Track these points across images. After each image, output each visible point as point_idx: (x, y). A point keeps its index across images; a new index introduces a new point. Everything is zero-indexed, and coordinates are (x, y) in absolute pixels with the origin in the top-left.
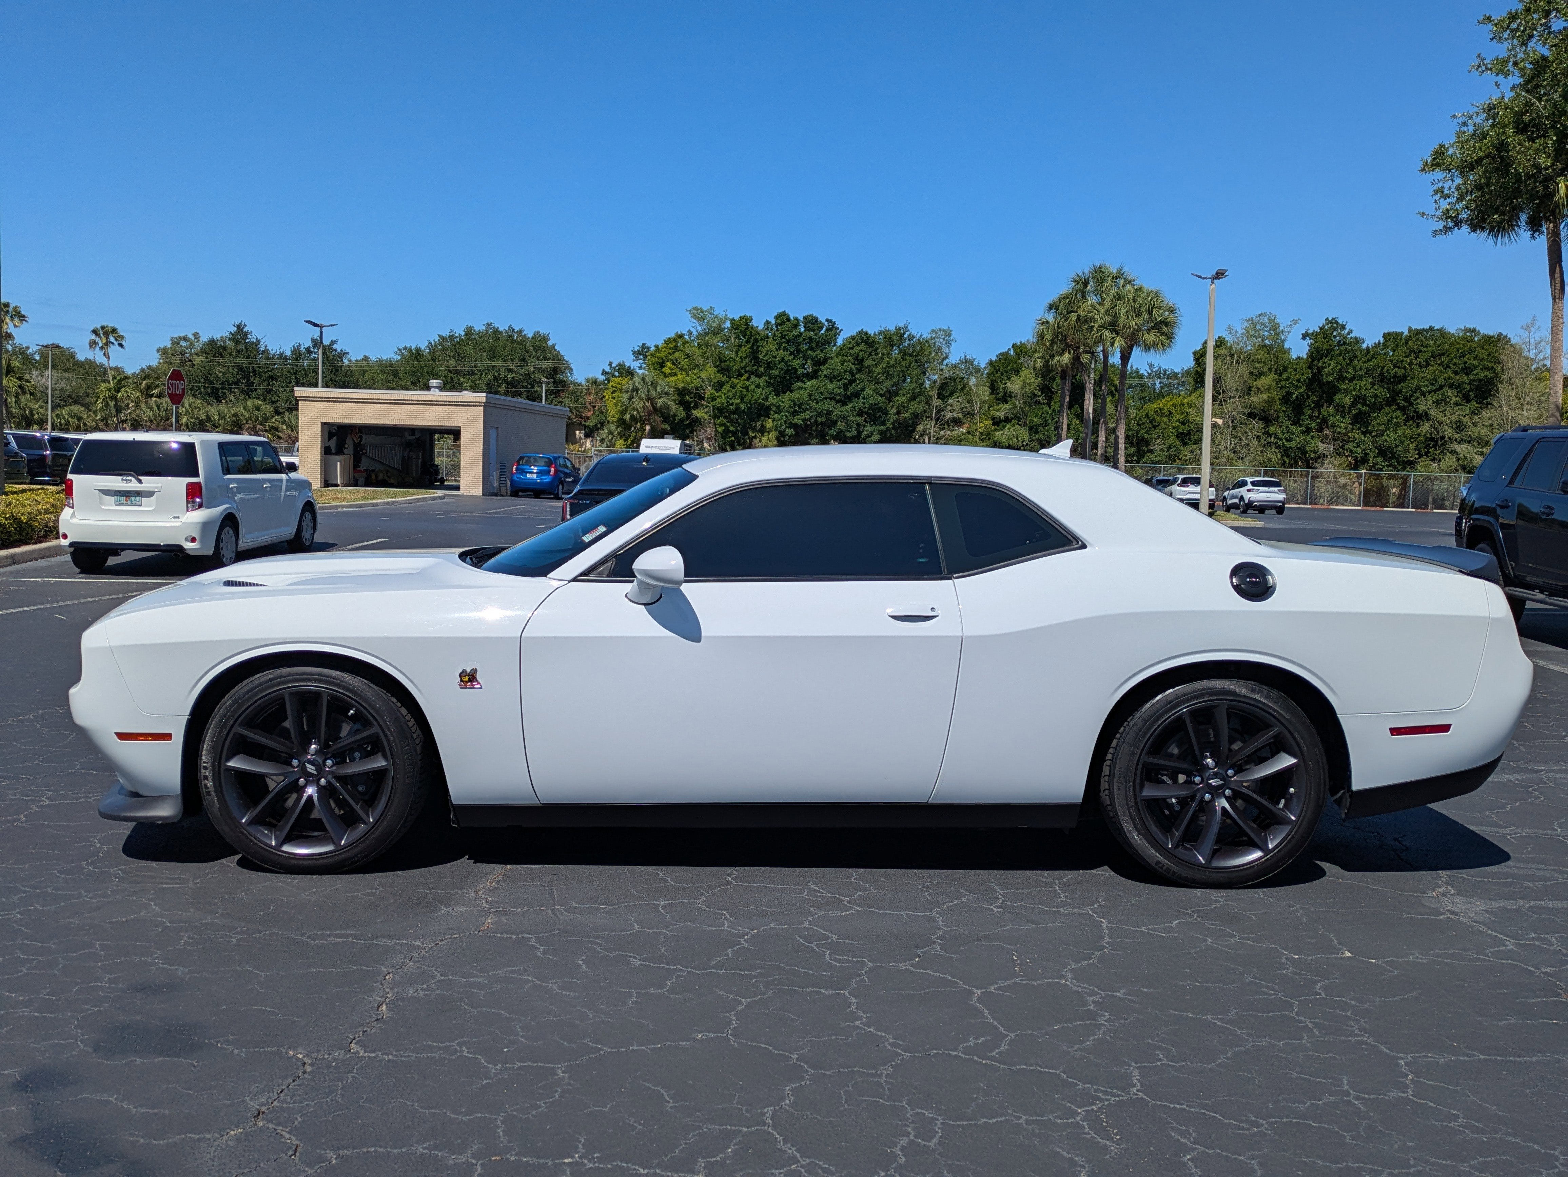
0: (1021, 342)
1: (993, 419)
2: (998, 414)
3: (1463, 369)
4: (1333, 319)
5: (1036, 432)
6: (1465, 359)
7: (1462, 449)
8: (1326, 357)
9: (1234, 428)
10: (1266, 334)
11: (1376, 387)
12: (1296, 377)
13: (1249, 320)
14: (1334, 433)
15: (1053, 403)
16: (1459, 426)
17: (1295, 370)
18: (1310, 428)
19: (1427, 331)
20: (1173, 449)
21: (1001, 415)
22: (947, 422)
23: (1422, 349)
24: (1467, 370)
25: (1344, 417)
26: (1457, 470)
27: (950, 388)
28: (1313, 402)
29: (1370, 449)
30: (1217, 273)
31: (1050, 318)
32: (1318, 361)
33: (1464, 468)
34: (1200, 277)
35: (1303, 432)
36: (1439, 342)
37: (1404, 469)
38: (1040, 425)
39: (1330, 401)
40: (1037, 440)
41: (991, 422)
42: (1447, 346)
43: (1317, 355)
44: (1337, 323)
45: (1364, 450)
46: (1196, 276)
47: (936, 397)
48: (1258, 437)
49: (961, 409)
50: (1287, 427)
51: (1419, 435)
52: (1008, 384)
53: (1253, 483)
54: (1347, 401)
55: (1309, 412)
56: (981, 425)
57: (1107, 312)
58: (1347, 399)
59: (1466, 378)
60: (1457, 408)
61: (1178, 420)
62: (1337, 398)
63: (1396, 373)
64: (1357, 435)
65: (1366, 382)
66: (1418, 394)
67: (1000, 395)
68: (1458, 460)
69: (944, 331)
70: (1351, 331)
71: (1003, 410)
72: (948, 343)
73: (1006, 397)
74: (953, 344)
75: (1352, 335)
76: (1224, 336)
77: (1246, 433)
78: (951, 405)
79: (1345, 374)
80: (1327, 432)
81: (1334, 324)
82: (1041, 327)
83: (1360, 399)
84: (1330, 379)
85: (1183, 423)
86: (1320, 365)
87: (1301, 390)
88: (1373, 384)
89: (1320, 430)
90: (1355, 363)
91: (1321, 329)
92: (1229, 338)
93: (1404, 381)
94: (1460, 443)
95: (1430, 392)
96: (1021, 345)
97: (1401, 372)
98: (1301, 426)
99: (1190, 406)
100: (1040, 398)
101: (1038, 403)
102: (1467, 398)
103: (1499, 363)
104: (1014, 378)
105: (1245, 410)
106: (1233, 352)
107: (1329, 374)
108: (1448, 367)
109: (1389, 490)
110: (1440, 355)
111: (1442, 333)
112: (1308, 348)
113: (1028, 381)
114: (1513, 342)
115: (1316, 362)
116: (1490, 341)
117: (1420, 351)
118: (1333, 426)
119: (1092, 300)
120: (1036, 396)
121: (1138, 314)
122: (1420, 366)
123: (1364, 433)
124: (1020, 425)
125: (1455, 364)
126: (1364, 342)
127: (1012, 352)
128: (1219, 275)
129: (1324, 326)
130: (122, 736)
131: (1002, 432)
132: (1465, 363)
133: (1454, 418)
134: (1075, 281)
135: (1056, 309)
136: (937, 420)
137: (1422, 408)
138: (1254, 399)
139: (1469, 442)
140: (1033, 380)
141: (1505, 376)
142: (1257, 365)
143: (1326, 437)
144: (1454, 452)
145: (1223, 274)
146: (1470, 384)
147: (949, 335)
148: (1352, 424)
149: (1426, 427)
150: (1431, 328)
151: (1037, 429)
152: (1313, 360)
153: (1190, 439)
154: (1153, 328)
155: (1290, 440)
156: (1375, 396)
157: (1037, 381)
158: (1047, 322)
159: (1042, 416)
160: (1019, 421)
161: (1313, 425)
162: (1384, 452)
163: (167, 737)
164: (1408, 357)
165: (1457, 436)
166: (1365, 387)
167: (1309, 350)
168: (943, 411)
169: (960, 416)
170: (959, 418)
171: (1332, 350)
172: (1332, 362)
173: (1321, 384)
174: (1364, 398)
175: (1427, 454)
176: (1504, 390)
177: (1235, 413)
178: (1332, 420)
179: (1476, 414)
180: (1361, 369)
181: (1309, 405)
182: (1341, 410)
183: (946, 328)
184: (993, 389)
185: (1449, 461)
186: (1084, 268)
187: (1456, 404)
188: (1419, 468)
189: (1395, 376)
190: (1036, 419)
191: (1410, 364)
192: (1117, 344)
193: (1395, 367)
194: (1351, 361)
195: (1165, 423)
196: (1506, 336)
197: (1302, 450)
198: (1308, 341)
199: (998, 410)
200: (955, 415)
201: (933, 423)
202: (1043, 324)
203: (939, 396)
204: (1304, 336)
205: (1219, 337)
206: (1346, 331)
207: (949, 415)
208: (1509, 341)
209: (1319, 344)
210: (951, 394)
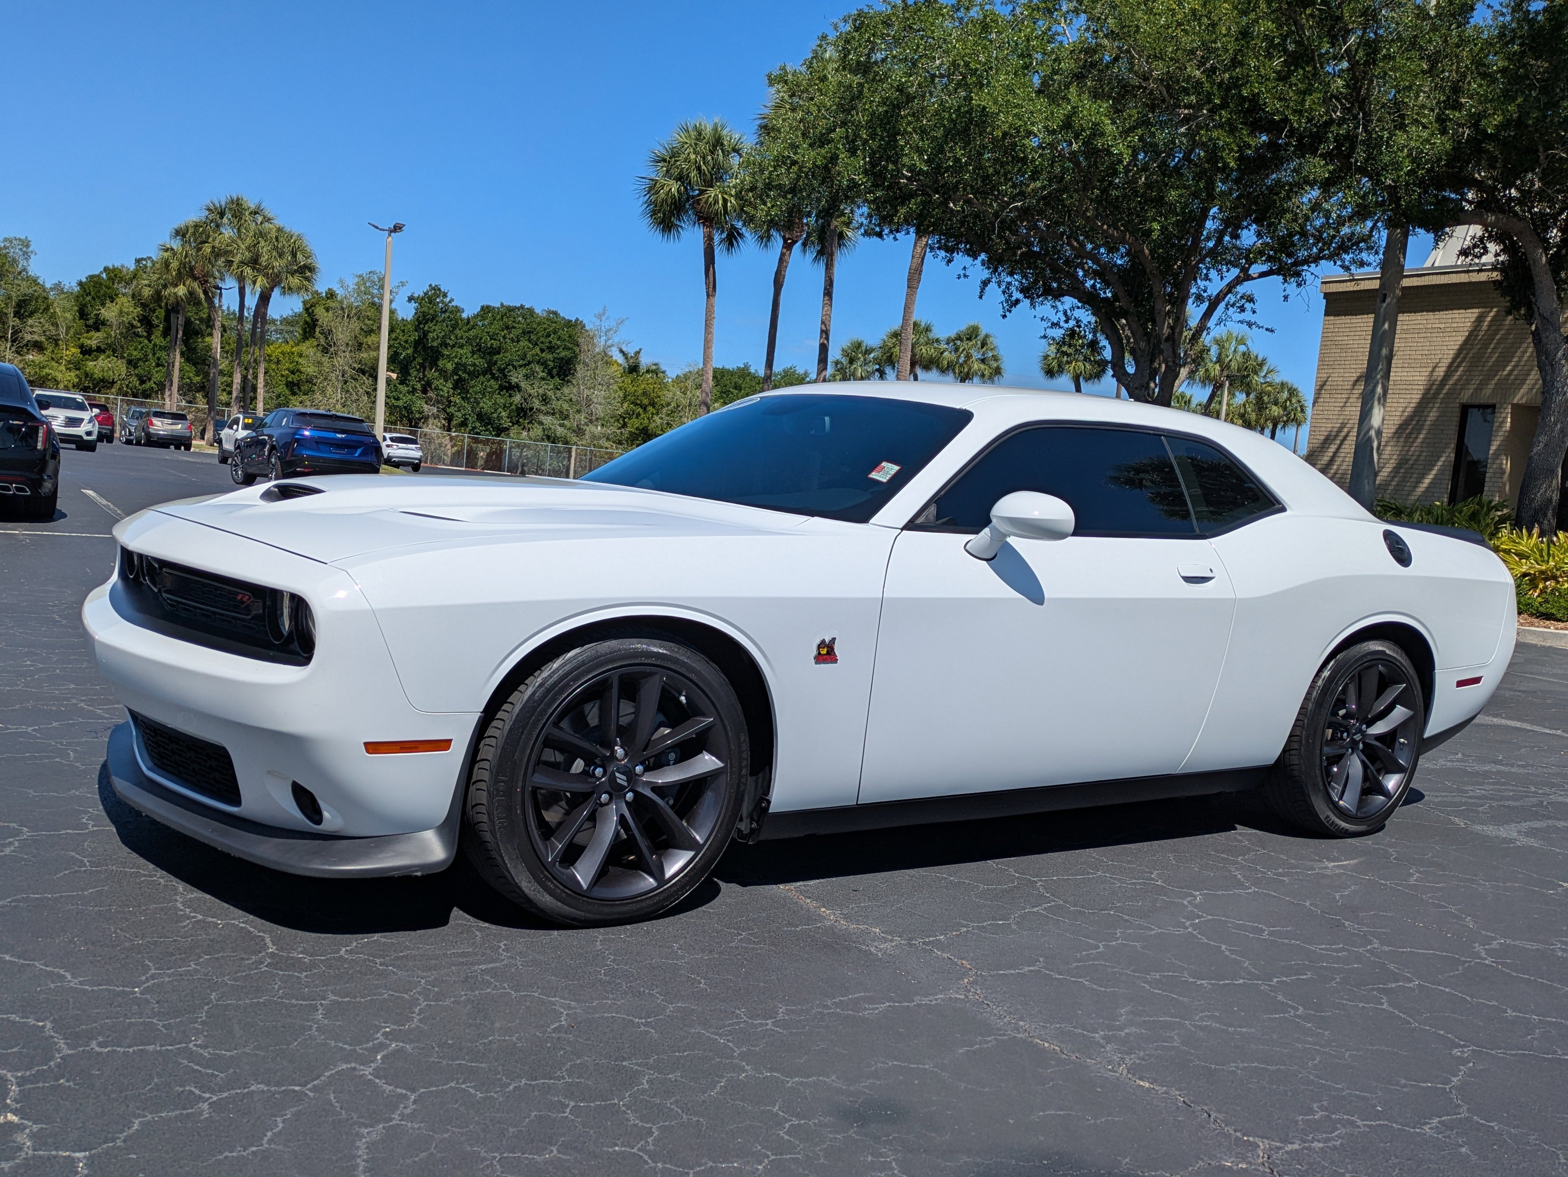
0: (113, 266)
1: (81, 347)
2: (89, 342)
3: (548, 348)
4: (436, 286)
5: (136, 367)
6: (550, 339)
7: (547, 420)
8: (432, 322)
9: (346, 382)
10: (375, 291)
11: (475, 356)
12: (404, 339)
13: (360, 276)
14: (437, 395)
15: (153, 337)
16: (545, 400)
17: (403, 331)
18: (416, 389)
19: (518, 308)
20: (283, 398)
21: (93, 343)
22: (27, 345)
23: (515, 325)
24: (551, 349)
25: (446, 381)
26: (543, 440)
27: (31, 308)
28: (419, 364)
29: (470, 415)
30: (395, 227)
31: (176, 244)
32: (425, 325)
33: (548, 437)
34: (377, 228)
35: (409, 392)
36: (528, 321)
37: (498, 435)
38: (139, 360)
39: (434, 363)
40: (137, 375)
41: (79, 350)
42: (535, 326)
43: (423, 319)
44: (439, 289)
45: (465, 415)
46: (374, 226)
47: (12, 315)
48: (367, 393)
49: (44, 332)
50: (395, 386)
51: (511, 404)
52: (103, 311)
53: (392, 439)
54: (450, 366)
55: (415, 373)
56: (68, 352)
57: (248, 248)
58: (450, 364)
59: (550, 356)
60: (543, 382)
61: (288, 369)
62: (441, 363)
63: (492, 344)
64: (457, 399)
65: (466, 351)
66: (510, 367)
67: (91, 322)
68: (544, 430)
69: (20, 239)
70: (452, 300)
71: (94, 339)
72: (27, 256)
73: (99, 324)
74: (32, 256)
75: (453, 304)
76: (335, 289)
77: (356, 387)
78: (31, 326)
79: (448, 341)
80: (431, 394)
81: (436, 289)
82: (166, 254)
83: (459, 367)
84: (435, 344)
85: (293, 372)
86: (426, 328)
87: (409, 352)
88: (473, 353)
89: (424, 392)
90: (457, 331)
91: (425, 294)
92: (340, 292)
93: (499, 353)
94: (545, 414)
95: (521, 366)
96: (115, 269)
97: (495, 344)
98: (408, 386)
99: (301, 356)
100: (139, 330)
101: (137, 335)
102: (550, 374)
103: (578, 345)
104: (108, 304)
105: (355, 365)
106: (345, 306)
107: (433, 340)
108: (536, 344)
109: (477, 454)
110: (529, 332)
111: (531, 311)
112: (414, 311)
113: (126, 310)
114: (587, 328)
115: (422, 326)
116: (569, 324)
117: (514, 327)
118: (437, 389)
119: (228, 233)
120: (133, 326)
121: (281, 255)
122: (512, 340)
123: (463, 398)
124: (117, 357)
125: (542, 342)
126: (463, 311)
127: (104, 276)
128: (397, 228)
129: (428, 291)
130: (373, 747)
131: (95, 363)
132: (550, 342)
133: (541, 391)
134: (209, 210)
135: (184, 236)
136: (13, 341)
137: (514, 380)
138: (364, 355)
139: (553, 414)
140: (131, 309)
141: (582, 357)
142: (367, 322)
143: (430, 399)
144: (541, 423)
145: (400, 228)
146: (553, 361)
147: (28, 246)
148: (454, 388)
149: (517, 398)
150: (522, 307)
151: (136, 364)
152: (420, 323)
153: (299, 389)
154: (296, 271)
155: (397, 399)
156: (474, 365)
157: (135, 311)
158: (172, 249)
159: (142, 349)
160: (114, 353)
161: (418, 386)
162: (480, 417)
163: (443, 745)
164: (503, 330)
165: (543, 408)
166: (465, 355)
167: (416, 314)
168: (21, 331)
169: (43, 339)
170: (41, 342)
171: (436, 316)
172: (437, 328)
173: (425, 348)
174: (465, 365)
175: (518, 422)
176: (580, 371)
177: (347, 368)
178: (435, 383)
179: (559, 389)
180: (462, 338)
181: (415, 367)
182: (443, 373)
183: (23, 237)
184: (83, 314)
185: (537, 431)
186: (221, 198)
187: (543, 379)
188: (512, 435)
189: (491, 347)
190: (135, 353)
191: (504, 337)
192: (258, 284)
193: (491, 339)
194: (454, 329)
195: (273, 370)
196: (582, 322)
197: (408, 408)
198: (413, 305)
199: (90, 339)
200: (36, 337)
201: (9, 344)
202: (167, 250)
203: (17, 314)
204: (411, 299)
205: (329, 289)
206: (448, 299)
207: (28, 337)
208: (584, 326)
209: (425, 309)
210: (31, 314)
